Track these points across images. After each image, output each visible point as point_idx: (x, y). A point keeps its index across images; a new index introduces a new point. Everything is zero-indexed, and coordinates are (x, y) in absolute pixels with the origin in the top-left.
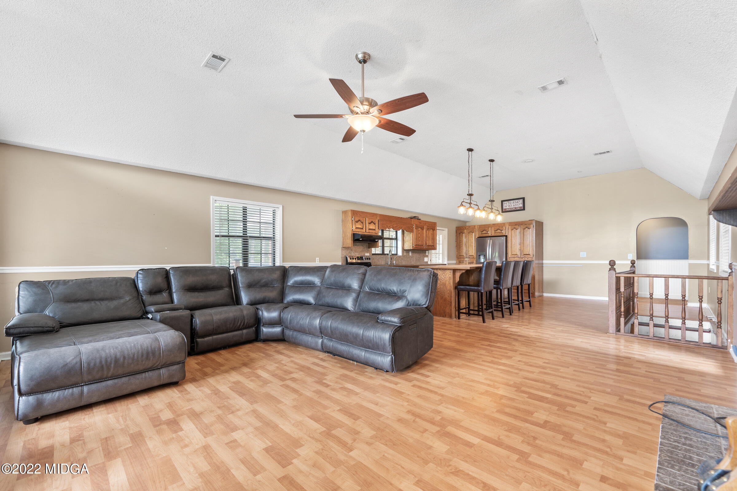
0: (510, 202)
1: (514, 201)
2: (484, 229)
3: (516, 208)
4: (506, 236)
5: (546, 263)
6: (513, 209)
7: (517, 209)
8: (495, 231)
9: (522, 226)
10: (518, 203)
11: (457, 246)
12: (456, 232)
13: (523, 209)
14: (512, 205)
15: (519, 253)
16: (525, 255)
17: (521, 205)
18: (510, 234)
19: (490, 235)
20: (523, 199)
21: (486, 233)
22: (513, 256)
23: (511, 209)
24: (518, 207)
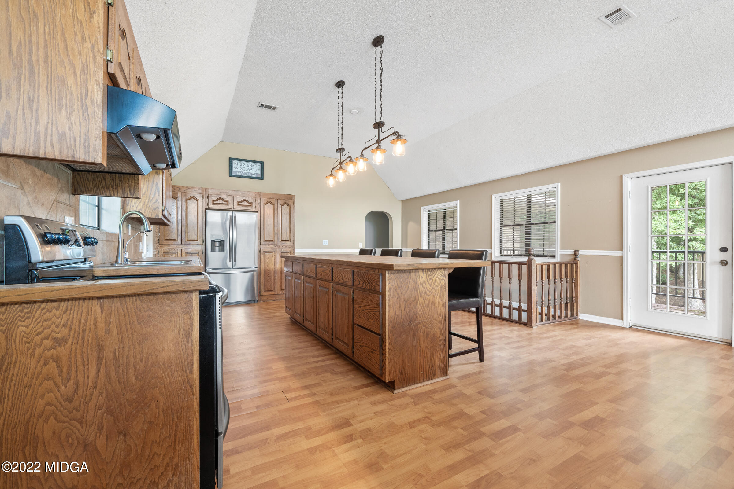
0: (242, 162)
3: (251, 173)
4: (257, 213)
6: (247, 174)
7: (253, 176)
8: (238, 202)
9: (279, 200)
10: (255, 168)
13: (262, 177)
15: (275, 239)
16: (283, 242)
17: (259, 172)
18: (262, 209)
20: (262, 164)
21: (223, 204)
22: (267, 243)
23: (244, 174)
24: (255, 173)
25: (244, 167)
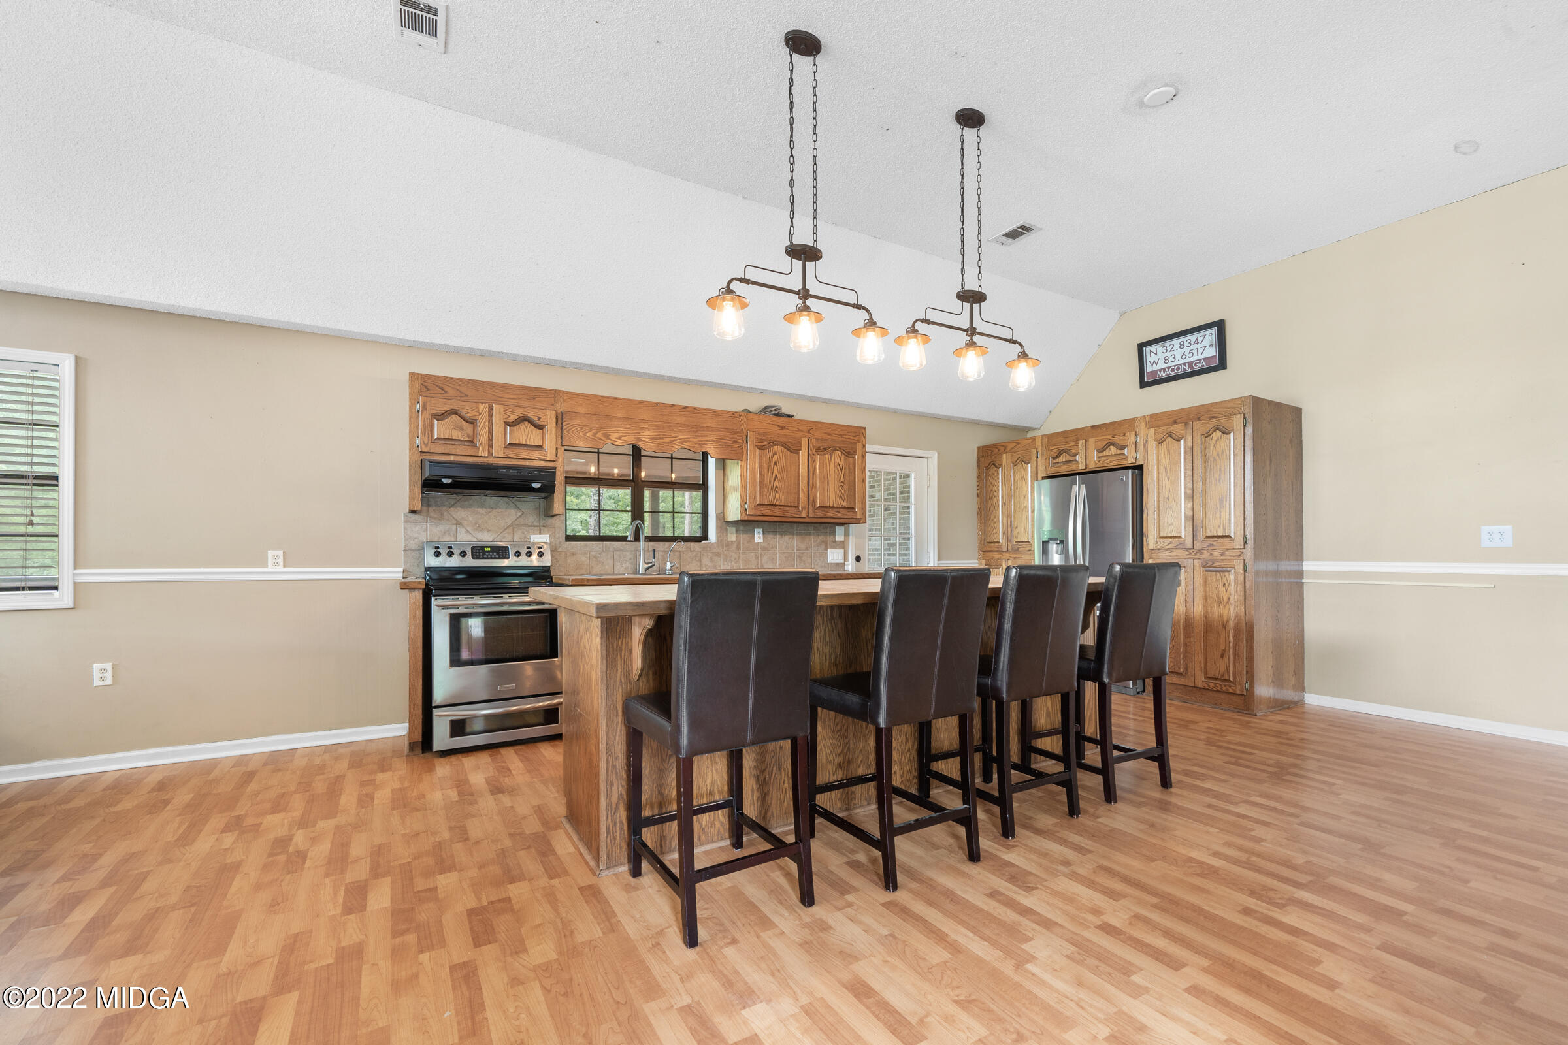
0: (1167, 343)
1: (1185, 339)
2: (1061, 447)
3: (1190, 364)
4: (1140, 468)
5: (1317, 574)
6: (1182, 368)
7: (1196, 368)
8: (1098, 451)
9: (1197, 425)
10: (1199, 346)
11: (980, 513)
12: (979, 466)
13: (1221, 363)
14: (1178, 353)
15: (1184, 532)
16: (1210, 541)
17: (1212, 352)
18: (1152, 458)
19: (1082, 467)
20: (1220, 326)
21: (1070, 462)
22: (1164, 544)
23: (1173, 370)
24: (1200, 360)
25: (1172, 353)
